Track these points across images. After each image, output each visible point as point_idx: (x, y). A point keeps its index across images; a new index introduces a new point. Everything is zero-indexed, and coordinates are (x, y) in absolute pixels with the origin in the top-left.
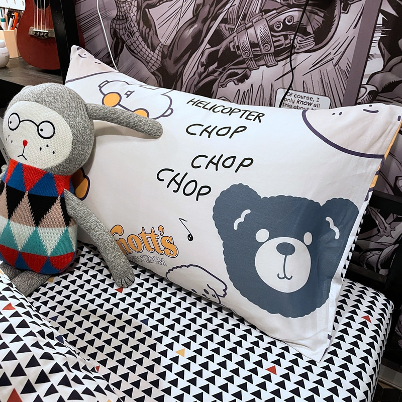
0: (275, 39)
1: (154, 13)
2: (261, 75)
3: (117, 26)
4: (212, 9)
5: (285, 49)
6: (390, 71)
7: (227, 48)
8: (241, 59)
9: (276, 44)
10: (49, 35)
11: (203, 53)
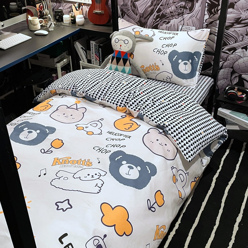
0: (178, 10)
1: (137, 3)
2: (173, 21)
3: (123, 8)
4: (157, 2)
5: (181, 13)
6: (211, 18)
7: (163, 14)
8: (167, 16)
9: (178, 12)
10: (101, 13)
11: (154, 15)
